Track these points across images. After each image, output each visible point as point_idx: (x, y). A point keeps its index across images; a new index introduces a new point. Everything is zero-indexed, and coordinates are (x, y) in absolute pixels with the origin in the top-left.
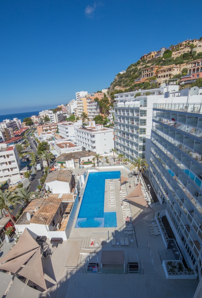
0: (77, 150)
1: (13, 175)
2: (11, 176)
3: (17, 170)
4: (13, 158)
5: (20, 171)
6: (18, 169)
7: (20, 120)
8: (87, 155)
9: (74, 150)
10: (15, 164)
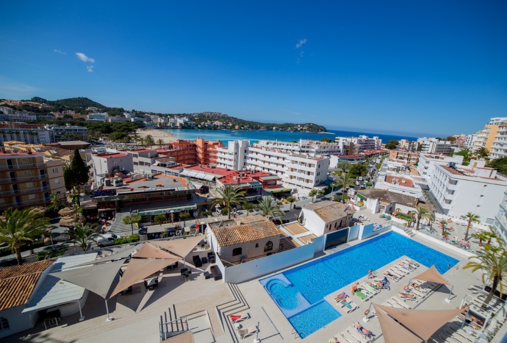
0: (411, 193)
1: (305, 187)
2: (303, 188)
3: (311, 185)
4: (313, 170)
5: (315, 186)
6: (313, 184)
7: (381, 140)
8: (412, 204)
9: (404, 191)
10: (312, 178)
